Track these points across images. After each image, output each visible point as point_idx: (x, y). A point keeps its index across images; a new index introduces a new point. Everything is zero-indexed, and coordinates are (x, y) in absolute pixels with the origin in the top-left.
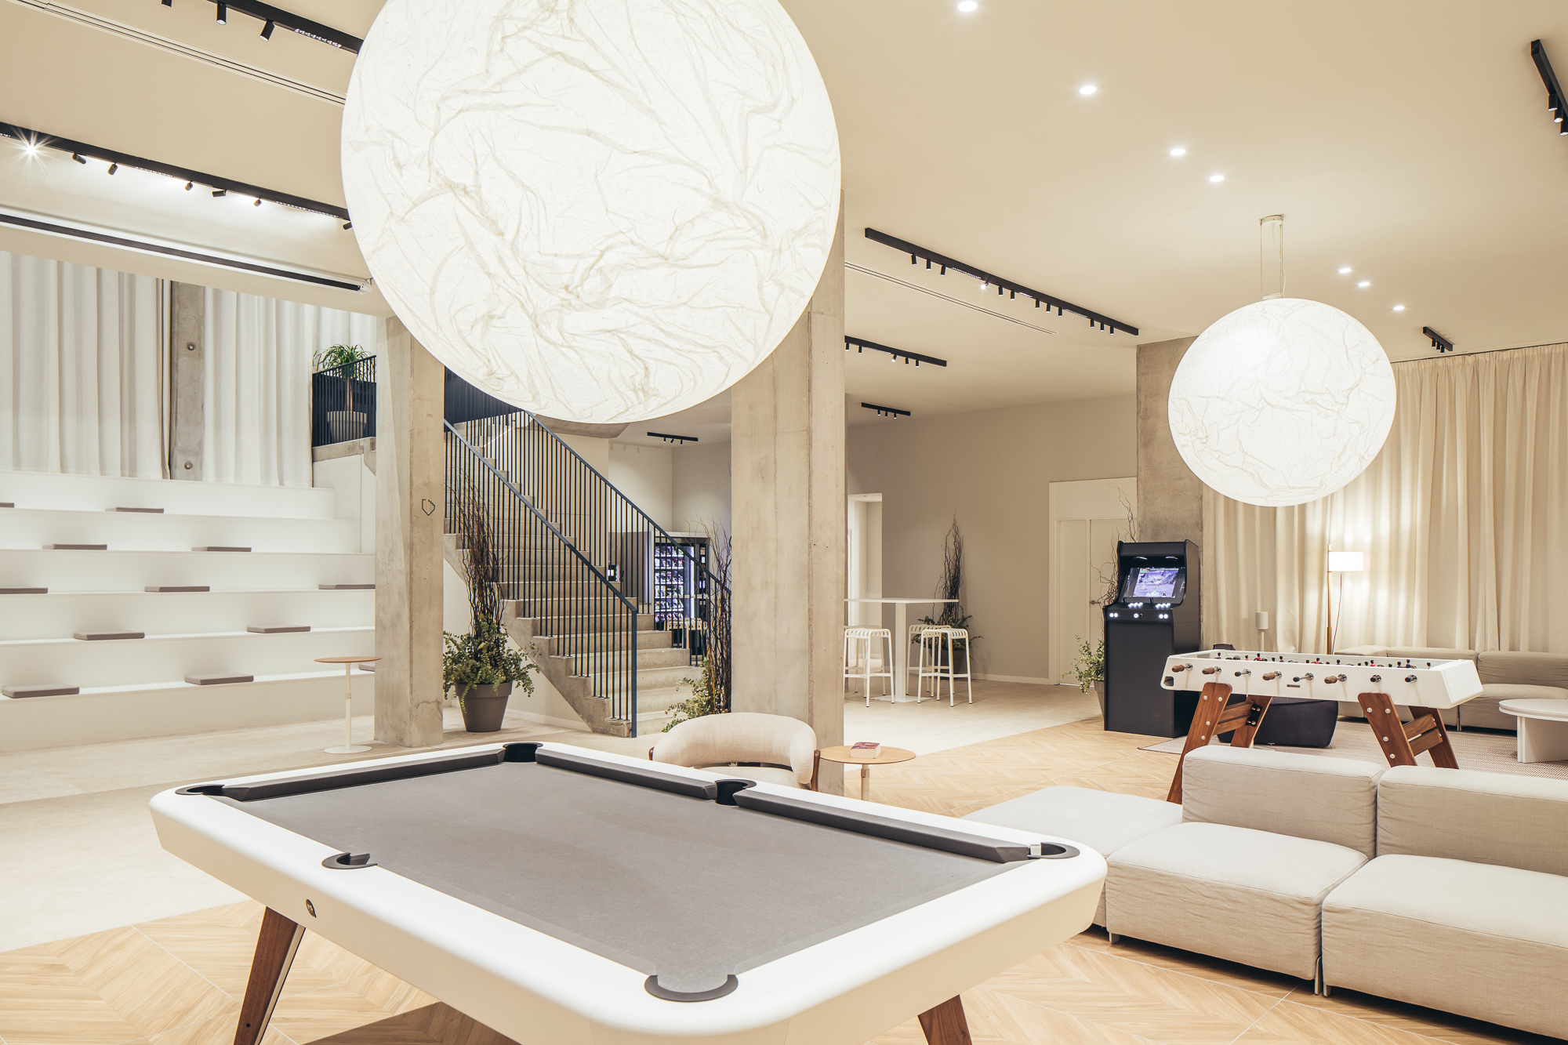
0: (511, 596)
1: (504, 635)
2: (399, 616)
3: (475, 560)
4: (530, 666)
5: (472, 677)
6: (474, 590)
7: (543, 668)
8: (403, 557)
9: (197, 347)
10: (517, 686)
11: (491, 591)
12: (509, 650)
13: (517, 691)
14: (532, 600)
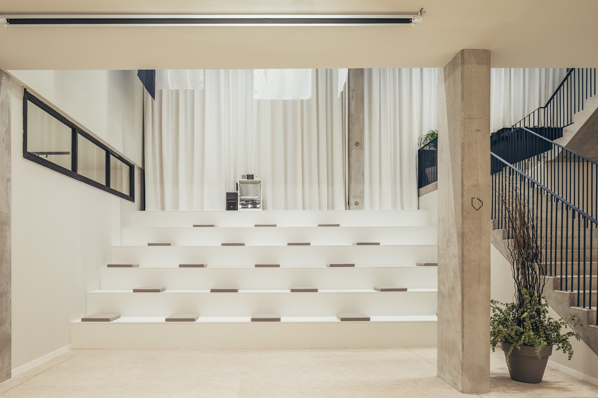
0: (548, 273)
1: (545, 305)
2: (453, 289)
3: (519, 246)
4: (570, 334)
5: (516, 339)
6: (518, 269)
7: (581, 334)
8: (456, 244)
9: (360, 144)
10: (558, 349)
11: (532, 270)
12: (550, 319)
13: (557, 352)
14: (569, 276)
